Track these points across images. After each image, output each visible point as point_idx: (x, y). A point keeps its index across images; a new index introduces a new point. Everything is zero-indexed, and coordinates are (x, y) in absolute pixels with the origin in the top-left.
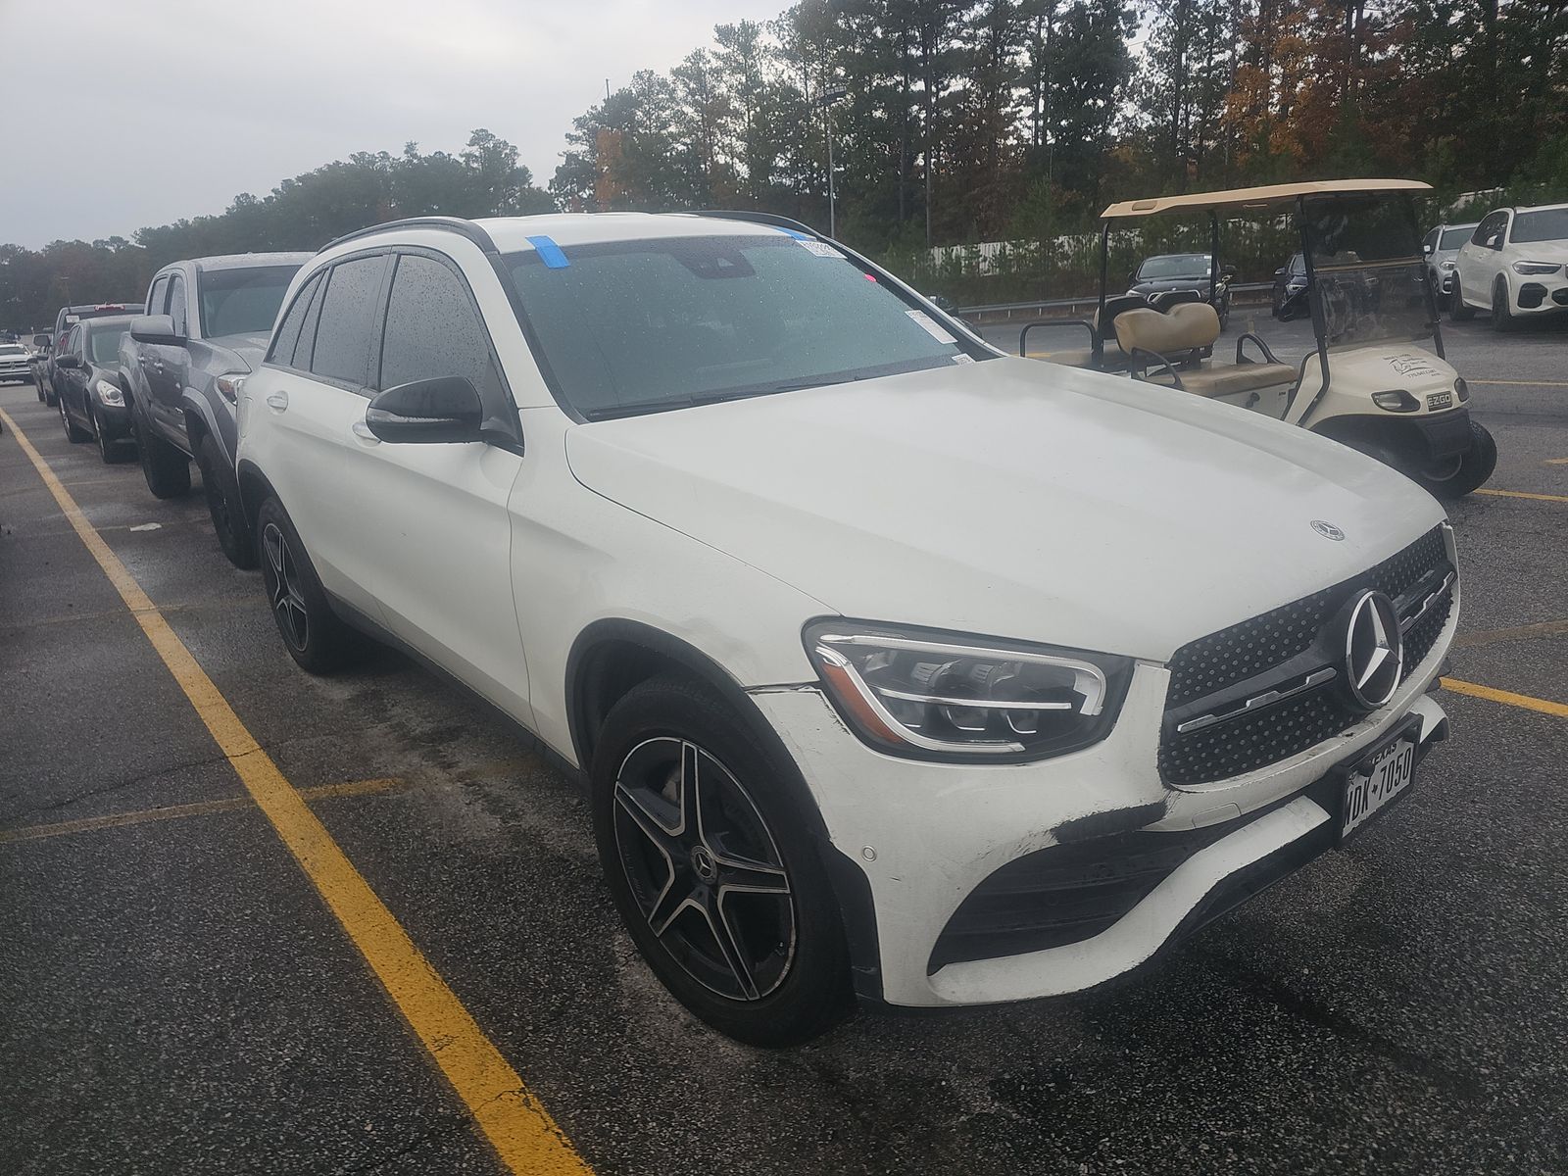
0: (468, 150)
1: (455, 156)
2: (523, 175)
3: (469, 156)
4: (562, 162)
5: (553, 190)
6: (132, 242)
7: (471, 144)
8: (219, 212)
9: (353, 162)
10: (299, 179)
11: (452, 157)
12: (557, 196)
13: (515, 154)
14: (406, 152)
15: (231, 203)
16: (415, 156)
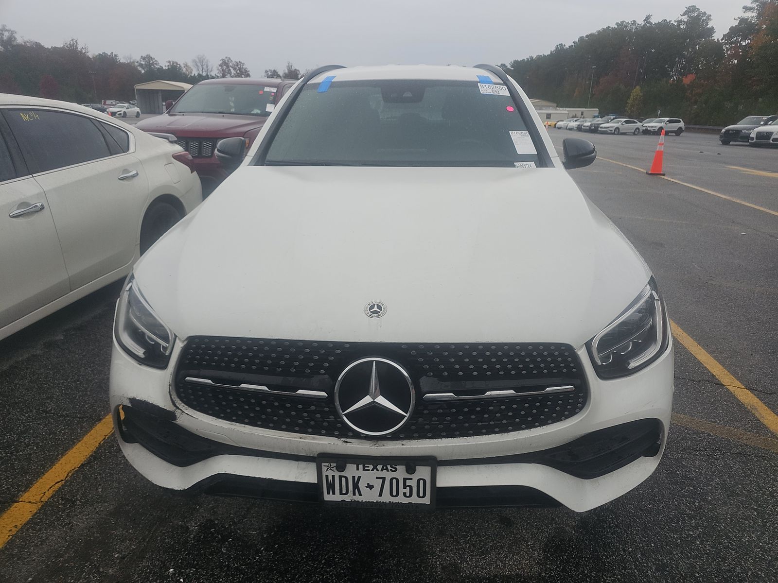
0: (680, 18)
1: (672, 22)
2: (711, 31)
3: (679, 22)
4: (736, 23)
5: (724, 41)
6: (509, 67)
7: (684, 15)
8: (547, 53)
9: (617, 27)
10: (587, 36)
11: (671, 22)
12: (726, 44)
13: (709, 19)
14: (644, 21)
15: (553, 49)
16: (648, 22)
